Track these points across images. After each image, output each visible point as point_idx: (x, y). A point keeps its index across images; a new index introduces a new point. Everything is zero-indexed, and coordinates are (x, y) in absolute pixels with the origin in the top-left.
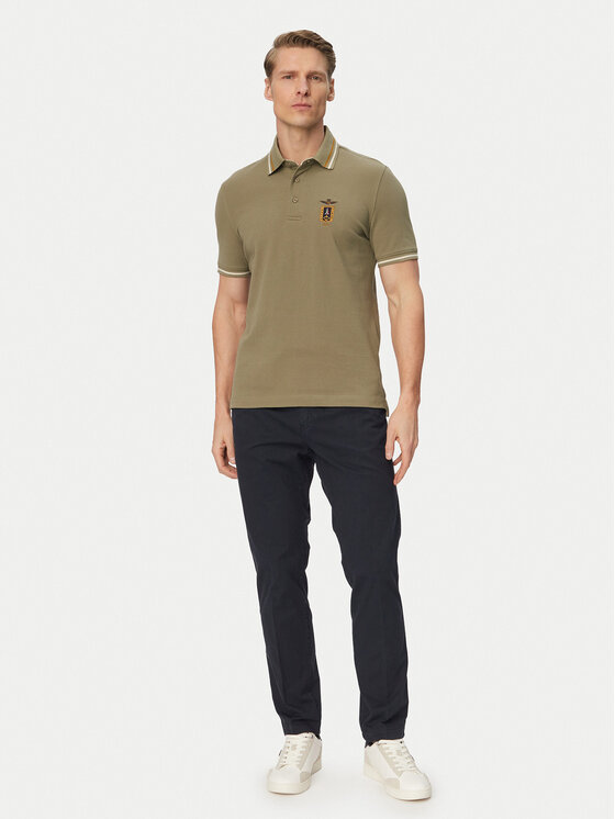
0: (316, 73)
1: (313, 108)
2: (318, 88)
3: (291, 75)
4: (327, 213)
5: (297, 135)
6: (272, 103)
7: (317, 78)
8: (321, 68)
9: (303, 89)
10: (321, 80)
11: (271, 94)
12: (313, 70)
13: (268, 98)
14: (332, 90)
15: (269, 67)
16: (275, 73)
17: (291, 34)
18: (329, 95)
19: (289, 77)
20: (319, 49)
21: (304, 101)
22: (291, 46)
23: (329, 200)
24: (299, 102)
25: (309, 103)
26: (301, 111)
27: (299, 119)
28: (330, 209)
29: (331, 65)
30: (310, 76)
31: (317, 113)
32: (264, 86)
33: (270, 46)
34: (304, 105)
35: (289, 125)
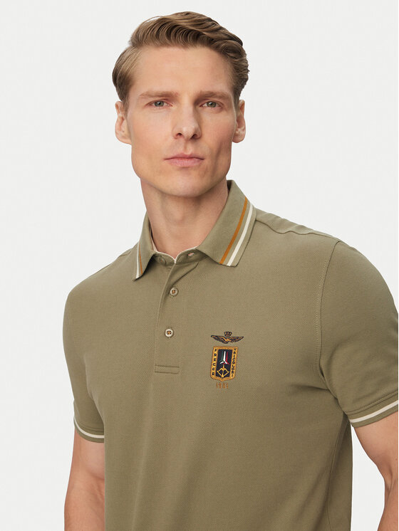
0: (212, 94)
1: (207, 162)
2: (215, 121)
3: (164, 100)
4: (224, 362)
5: (177, 210)
6: (129, 147)
7: (213, 104)
8: (222, 86)
9: (188, 128)
10: (222, 107)
11: (128, 131)
12: (207, 88)
13: (123, 138)
14: (240, 121)
15: (122, 81)
16: (134, 95)
17: (163, 22)
18: (235, 134)
19: (159, 104)
20: (217, 48)
21: (190, 150)
22: (164, 44)
23: (228, 334)
24: (180, 150)
25: (200, 154)
26: (185, 168)
27: (183, 182)
28: (229, 353)
29: (240, 76)
30: (201, 101)
31: (215, 169)
32: (114, 115)
33: (124, 43)
34: (190, 158)
35: (163, 194)
